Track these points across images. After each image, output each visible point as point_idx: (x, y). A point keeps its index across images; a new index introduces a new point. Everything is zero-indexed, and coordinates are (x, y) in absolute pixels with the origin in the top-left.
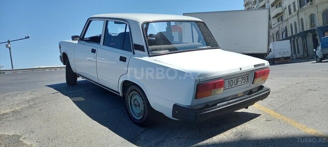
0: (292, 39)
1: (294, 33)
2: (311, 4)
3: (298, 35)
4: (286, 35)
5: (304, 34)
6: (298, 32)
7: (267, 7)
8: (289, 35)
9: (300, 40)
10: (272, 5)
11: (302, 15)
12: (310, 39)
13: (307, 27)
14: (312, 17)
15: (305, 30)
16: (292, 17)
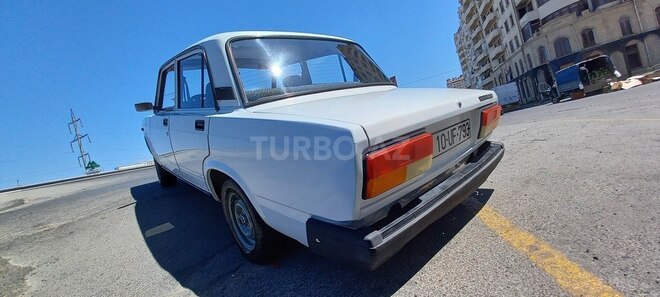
0: (519, 81)
1: (521, 73)
2: (538, 35)
3: (526, 75)
4: (511, 77)
5: (534, 73)
6: (526, 71)
7: (483, 49)
8: (515, 76)
9: (529, 81)
10: (490, 45)
11: (528, 50)
12: (541, 77)
13: (536, 63)
14: (541, 50)
15: (534, 67)
16: (516, 54)
